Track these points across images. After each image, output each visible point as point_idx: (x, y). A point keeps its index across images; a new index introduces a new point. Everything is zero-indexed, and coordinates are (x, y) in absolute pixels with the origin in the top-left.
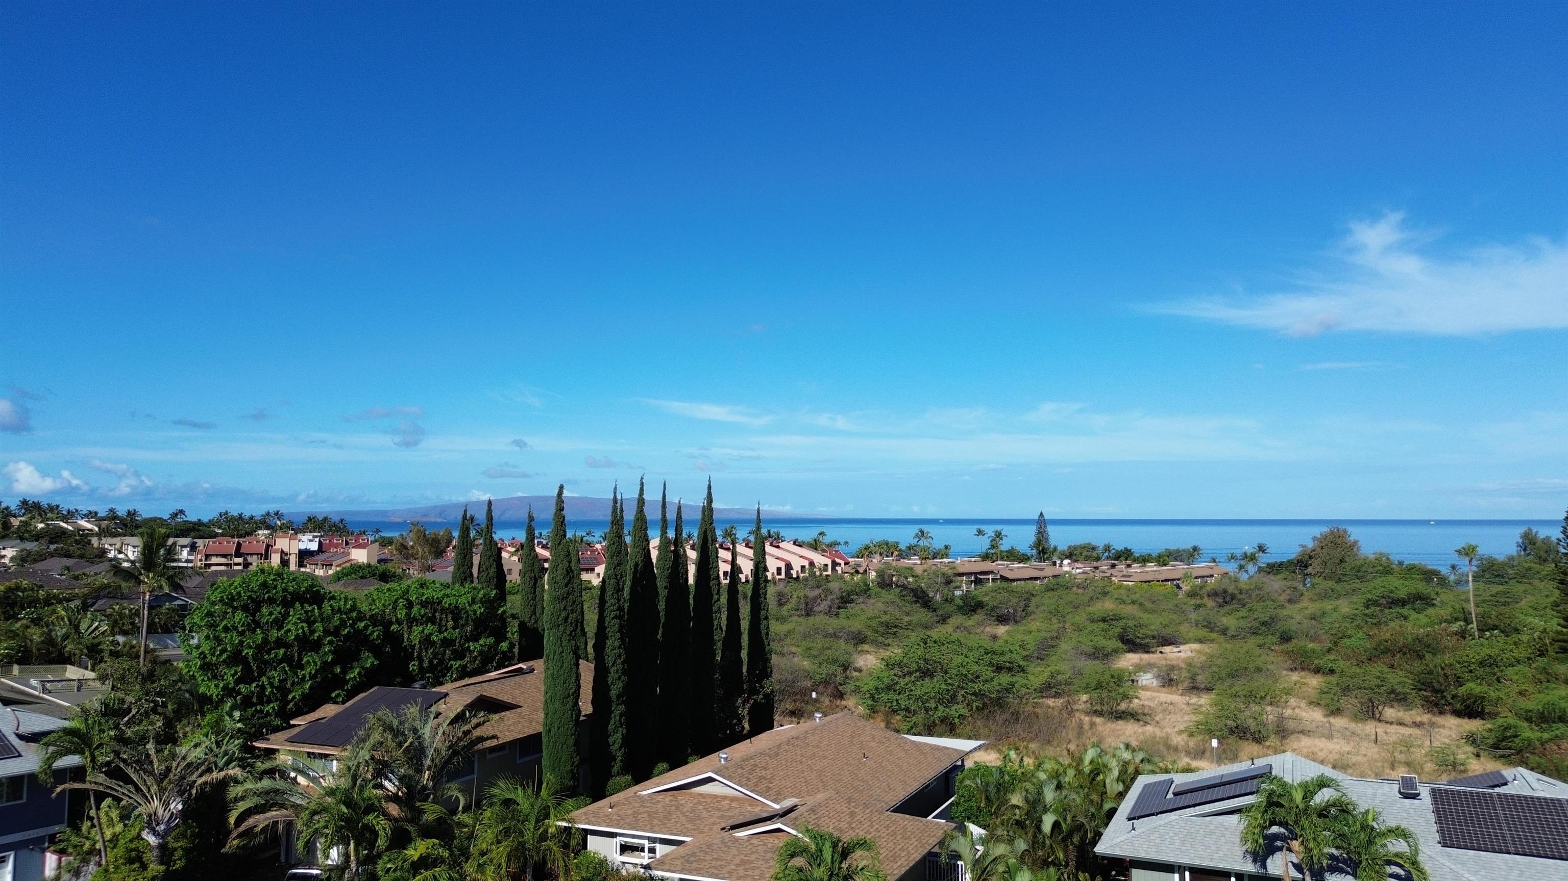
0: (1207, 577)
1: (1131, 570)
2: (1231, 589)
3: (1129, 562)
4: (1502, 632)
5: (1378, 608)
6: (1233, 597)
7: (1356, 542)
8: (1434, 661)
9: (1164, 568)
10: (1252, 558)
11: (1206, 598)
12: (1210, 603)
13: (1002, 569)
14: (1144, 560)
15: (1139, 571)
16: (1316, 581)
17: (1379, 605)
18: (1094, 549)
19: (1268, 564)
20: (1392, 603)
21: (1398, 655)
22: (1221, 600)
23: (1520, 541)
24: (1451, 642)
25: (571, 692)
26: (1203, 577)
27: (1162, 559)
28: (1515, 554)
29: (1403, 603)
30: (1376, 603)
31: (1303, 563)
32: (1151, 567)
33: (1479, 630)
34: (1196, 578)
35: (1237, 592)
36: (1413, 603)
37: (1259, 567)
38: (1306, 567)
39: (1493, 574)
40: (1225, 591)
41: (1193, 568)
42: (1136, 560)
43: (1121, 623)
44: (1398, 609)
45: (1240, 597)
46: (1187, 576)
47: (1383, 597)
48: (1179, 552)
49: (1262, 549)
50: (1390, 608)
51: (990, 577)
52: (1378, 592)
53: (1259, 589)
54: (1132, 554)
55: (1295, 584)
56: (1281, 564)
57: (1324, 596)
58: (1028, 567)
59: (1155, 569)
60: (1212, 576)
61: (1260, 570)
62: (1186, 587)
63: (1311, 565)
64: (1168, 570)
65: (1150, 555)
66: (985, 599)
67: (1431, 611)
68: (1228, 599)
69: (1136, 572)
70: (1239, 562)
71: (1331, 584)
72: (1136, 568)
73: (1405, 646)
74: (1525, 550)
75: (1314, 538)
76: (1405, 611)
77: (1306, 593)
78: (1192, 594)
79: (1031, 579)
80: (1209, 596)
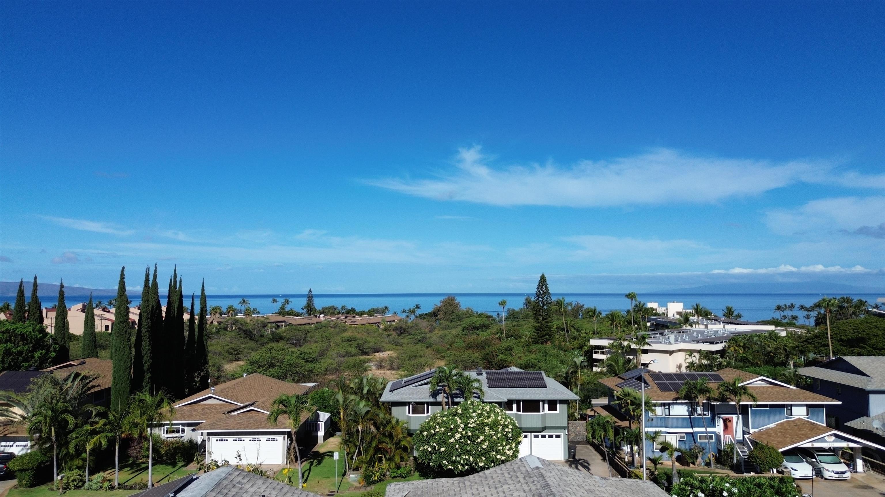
0: (392, 321)
1: (355, 319)
2: (404, 327)
3: (354, 315)
4: (515, 338)
5: (468, 331)
6: (405, 330)
7: (459, 303)
8: (488, 349)
9: (371, 317)
10: (413, 312)
11: (392, 331)
12: (394, 334)
13: (290, 319)
14: (361, 314)
15: (359, 319)
16: (441, 321)
17: (468, 330)
18: (335, 309)
19: (420, 315)
20: (473, 328)
21: (475, 348)
22: (399, 332)
23: (525, 302)
24: (495, 342)
25: (128, 366)
26: (390, 321)
27: (370, 313)
28: (522, 308)
29: (477, 328)
30: (467, 329)
31: (435, 313)
32: (365, 317)
33: (506, 337)
34: (387, 322)
35: (406, 328)
36: (482, 328)
37: (416, 316)
38: (437, 315)
39: (514, 317)
40: (401, 328)
41: (386, 317)
42: (358, 314)
43: (357, 342)
44: (476, 331)
45: (408, 330)
46: (383, 321)
47: (470, 326)
48: (378, 309)
49: (417, 307)
50: (473, 331)
51: (284, 324)
52: (468, 324)
53: (417, 326)
54: (355, 311)
55: (432, 323)
56: (426, 314)
57: (445, 328)
58: (303, 318)
59: (367, 318)
60: (394, 321)
61: (416, 317)
62: (382, 327)
63: (439, 314)
64: (374, 318)
65: (364, 311)
66: (284, 335)
67: (488, 331)
68: (402, 331)
69: (358, 320)
70: (406, 314)
71: (448, 323)
72: (358, 318)
73: (478, 344)
74: (526, 306)
75: (441, 301)
76: (478, 332)
77: (437, 328)
78: (386, 330)
79: (305, 324)
80: (393, 330)
